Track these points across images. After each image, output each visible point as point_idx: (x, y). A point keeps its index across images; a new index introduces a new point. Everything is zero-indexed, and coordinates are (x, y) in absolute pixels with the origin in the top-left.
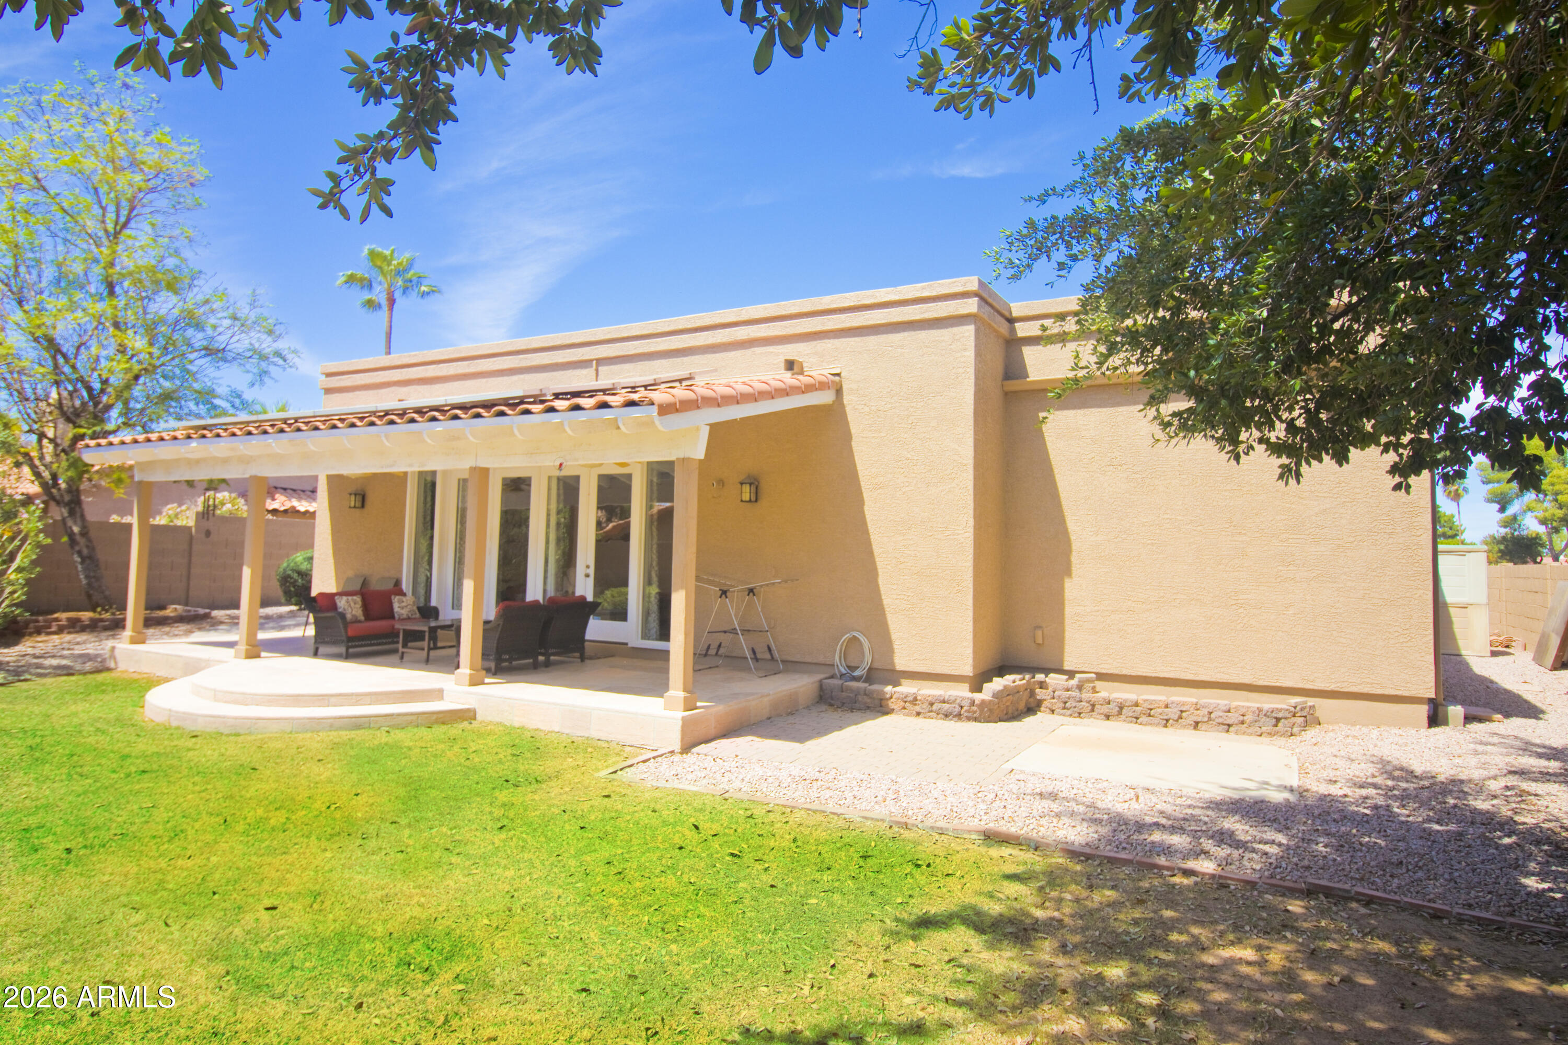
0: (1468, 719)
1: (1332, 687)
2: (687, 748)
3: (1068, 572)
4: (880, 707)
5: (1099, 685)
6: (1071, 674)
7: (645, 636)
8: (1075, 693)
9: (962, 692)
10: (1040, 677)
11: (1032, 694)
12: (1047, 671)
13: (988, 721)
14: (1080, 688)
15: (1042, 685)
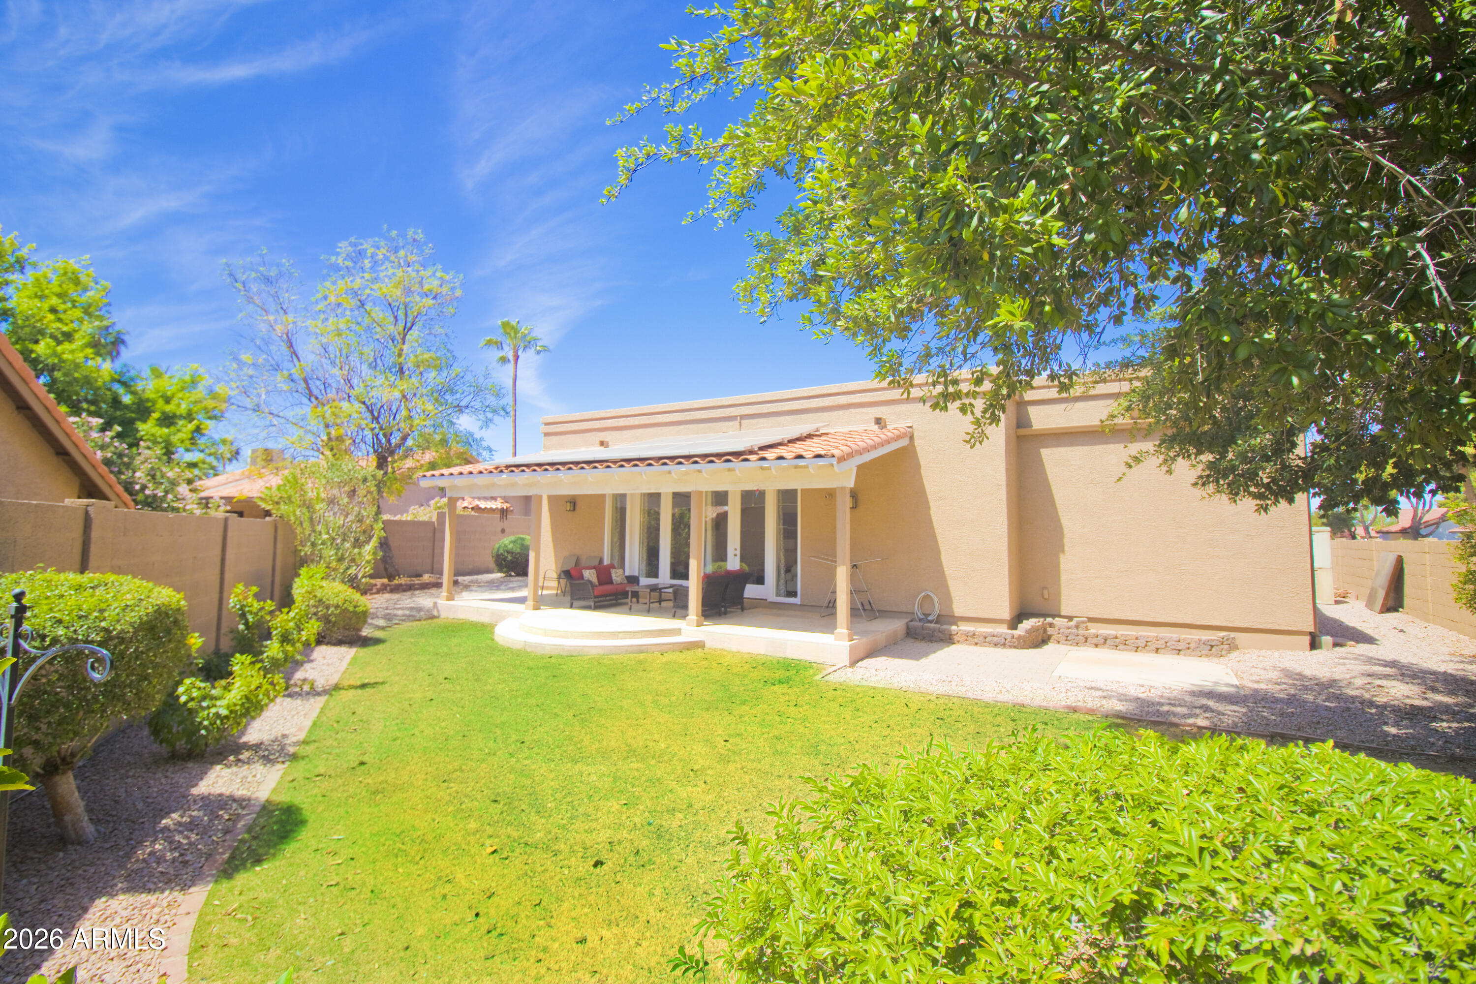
0: (1335, 645)
1: (1246, 625)
2: (853, 663)
3: (1063, 551)
4: (948, 639)
5: (1089, 625)
6: (1070, 618)
7: (778, 595)
8: (1074, 631)
9: (1003, 629)
10: (1049, 620)
11: (1045, 631)
12: (1053, 616)
13: (1023, 648)
14: (1077, 627)
15: (1051, 625)
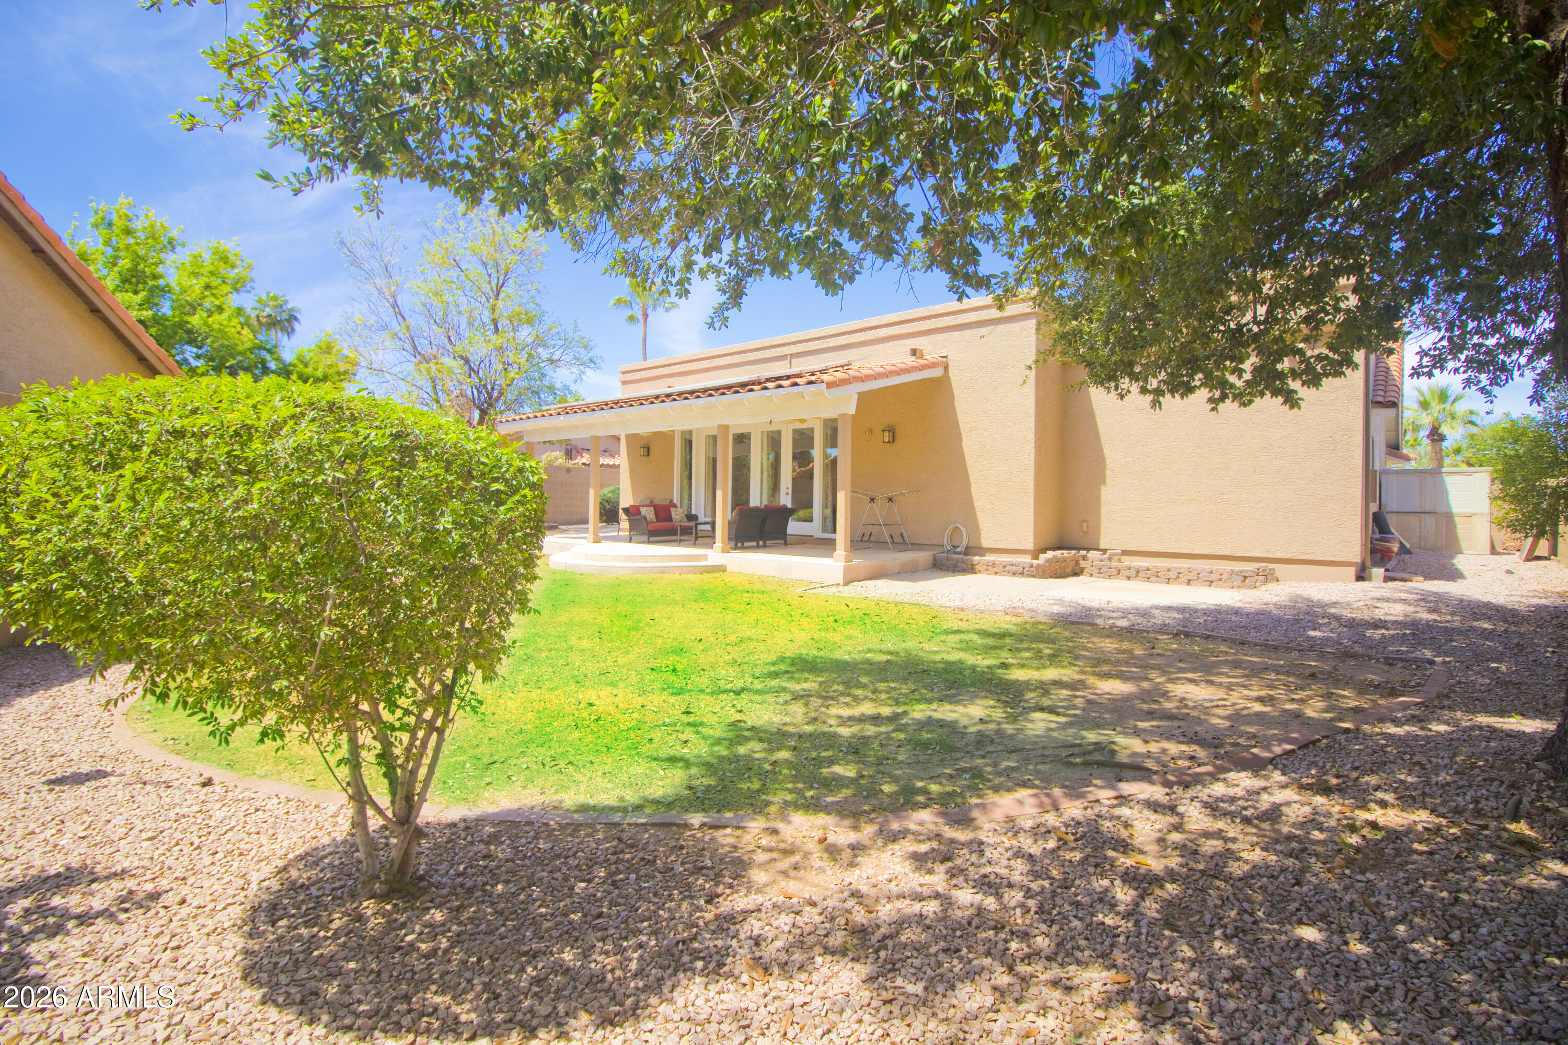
0: (1387, 579)
1: (1288, 556)
2: (846, 583)
3: (1104, 483)
4: (970, 569)
5: (1123, 558)
6: (1104, 551)
7: (824, 531)
8: (1107, 563)
9: (1027, 559)
10: (1083, 552)
11: (1077, 563)
12: (1088, 549)
13: (1042, 577)
14: (1110, 559)
15: (1084, 558)
